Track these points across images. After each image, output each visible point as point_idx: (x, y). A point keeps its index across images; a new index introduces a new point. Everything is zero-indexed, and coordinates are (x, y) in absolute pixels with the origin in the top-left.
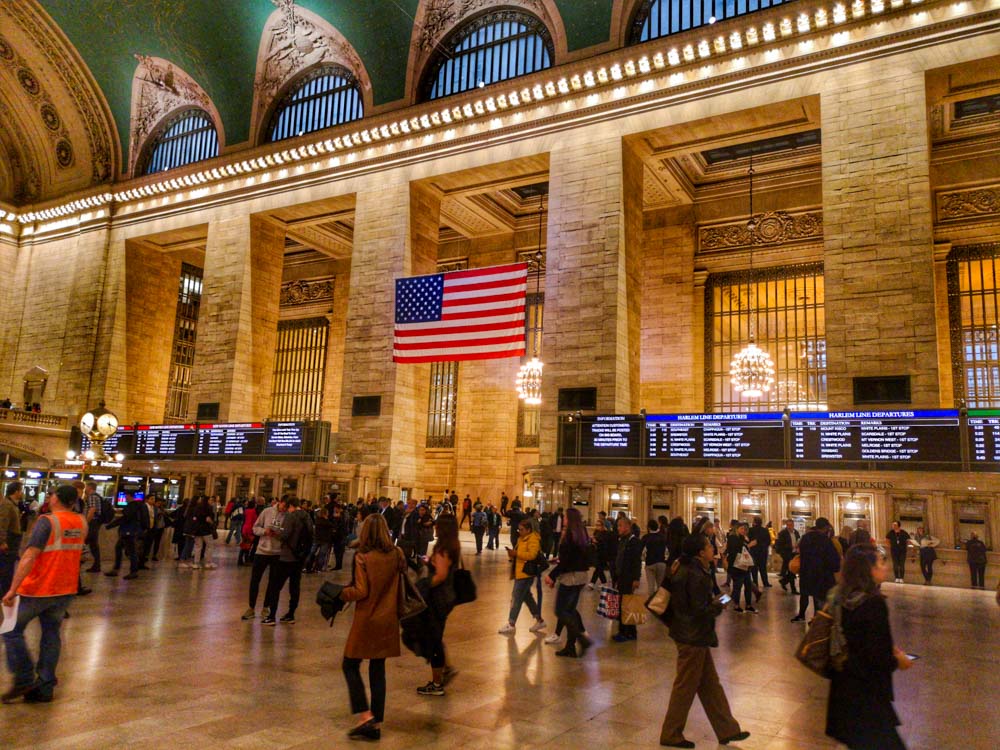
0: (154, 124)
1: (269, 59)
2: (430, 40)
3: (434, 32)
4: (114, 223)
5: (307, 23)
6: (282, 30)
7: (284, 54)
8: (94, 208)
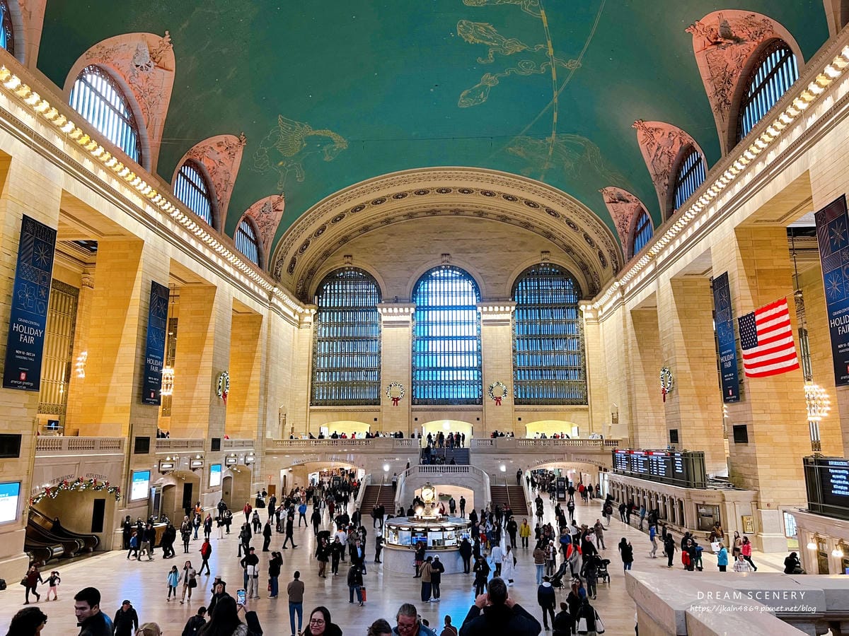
0: (629, 224)
1: (652, 162)
2: (725, 100)
4: (625, 300)
6: (649, 141)
7: (659, 153)
8: (615, 293)
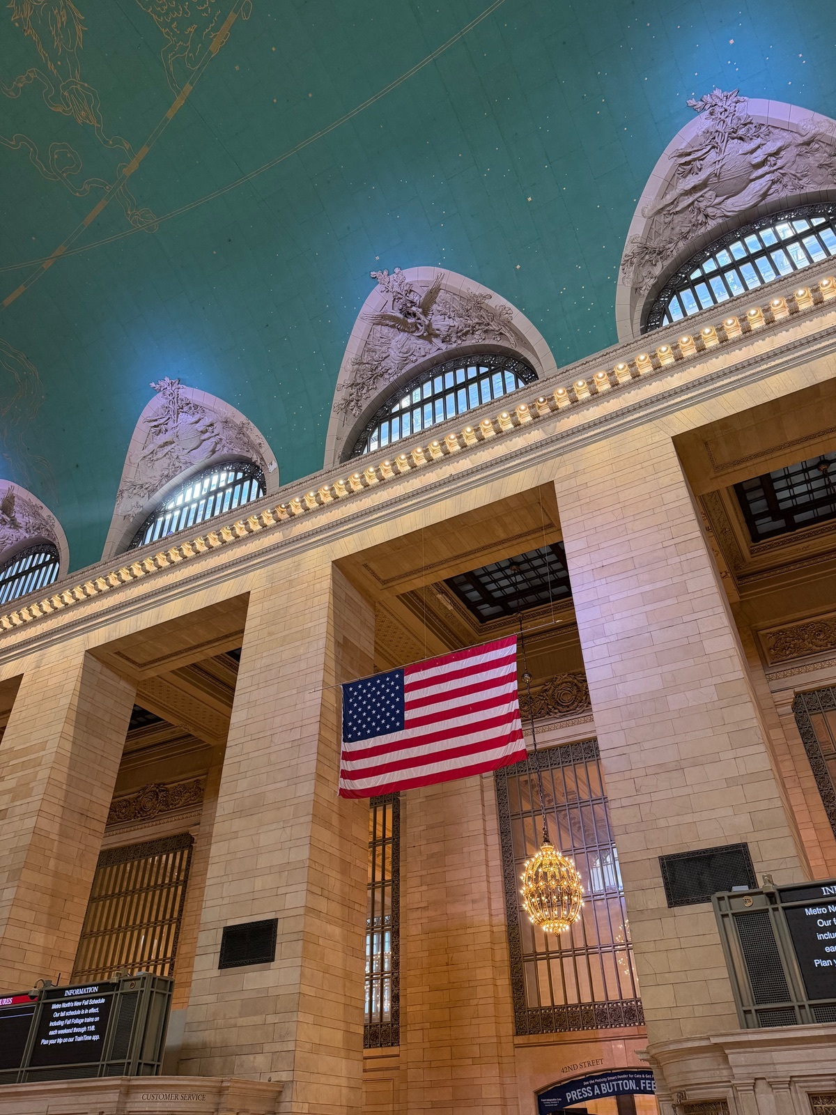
1: (140, 460)
2: (358, 401)
3: (364, 391)
5: (196, 407)
6: (162, 421)
7: (162, 452)
